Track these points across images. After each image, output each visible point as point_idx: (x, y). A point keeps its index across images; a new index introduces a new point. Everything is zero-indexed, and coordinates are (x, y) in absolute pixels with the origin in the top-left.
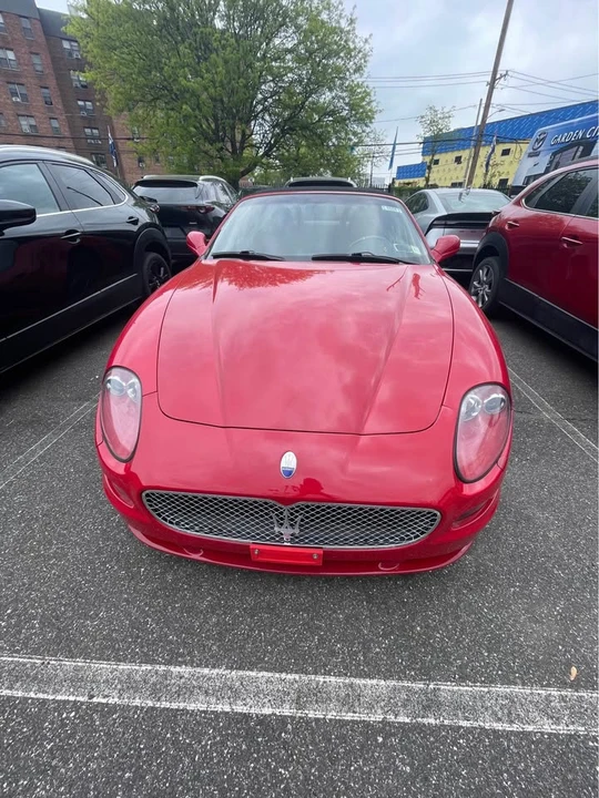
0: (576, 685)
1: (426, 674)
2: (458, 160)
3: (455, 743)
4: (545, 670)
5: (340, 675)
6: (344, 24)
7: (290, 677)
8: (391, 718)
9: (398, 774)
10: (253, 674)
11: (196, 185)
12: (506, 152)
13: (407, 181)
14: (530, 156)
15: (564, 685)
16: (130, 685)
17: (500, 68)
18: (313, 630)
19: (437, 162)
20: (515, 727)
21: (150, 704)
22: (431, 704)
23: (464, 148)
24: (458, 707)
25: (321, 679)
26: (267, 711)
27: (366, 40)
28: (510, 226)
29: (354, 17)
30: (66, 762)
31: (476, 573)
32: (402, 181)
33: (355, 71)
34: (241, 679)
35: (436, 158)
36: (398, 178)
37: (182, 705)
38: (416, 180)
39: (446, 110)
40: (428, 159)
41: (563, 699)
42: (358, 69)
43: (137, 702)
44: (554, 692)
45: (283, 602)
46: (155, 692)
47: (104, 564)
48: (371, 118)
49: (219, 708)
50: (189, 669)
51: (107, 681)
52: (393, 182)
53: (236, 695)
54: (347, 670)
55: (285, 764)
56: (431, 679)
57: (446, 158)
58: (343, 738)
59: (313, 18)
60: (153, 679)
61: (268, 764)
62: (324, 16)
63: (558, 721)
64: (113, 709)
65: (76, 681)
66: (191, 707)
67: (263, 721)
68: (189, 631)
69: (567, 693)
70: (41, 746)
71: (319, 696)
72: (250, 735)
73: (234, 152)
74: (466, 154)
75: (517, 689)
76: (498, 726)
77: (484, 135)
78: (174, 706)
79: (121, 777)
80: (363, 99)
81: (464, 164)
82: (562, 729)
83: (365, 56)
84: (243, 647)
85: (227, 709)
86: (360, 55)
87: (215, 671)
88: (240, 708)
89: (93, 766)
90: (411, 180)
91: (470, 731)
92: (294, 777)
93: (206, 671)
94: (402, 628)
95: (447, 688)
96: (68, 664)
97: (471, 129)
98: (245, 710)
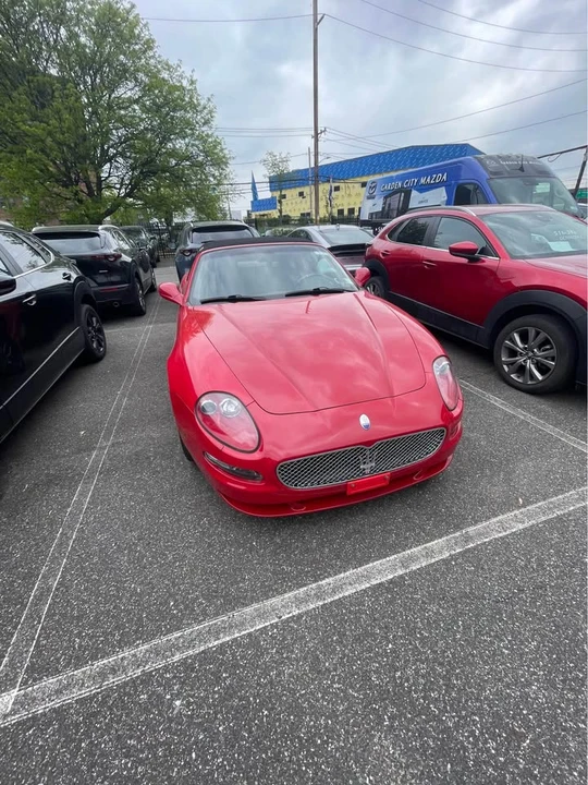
0: (524, 506)
1: (458, 528)
2: (301, 194)
3: (486, 549)
4: (508, 505)
5: (417, 546)
6: (185, 83)
7: (392, 558)
8: (453, 552)
9: (470, 572)
10: (371, 565)
11: (98, 235)
12: (337, 189)
13: (262, 213)
14: (369, 198)
15: (519, 507)
16: (299, 601)
17: (319, 126)
18: (390, 532)
19: (284, 197)
20: (508, 532)
21: (321, 603)
22: (468, 539)
23: (304, 185)
24: (480, 535)
25: (409, 552)
26: (391, 577)
27: (209, 100)
28: (383, 254)
29: (194, 79)
30: (292, 652)
31: (457, 474)
32: (258, 213)
33: (204, 124)
34: (365, 570)
35: (283, 193)
36: (253, 211)
37: (341, 596)
38: (270, 212)
39: (283, 156)
40: (277, 194)
41: (521, 513)
42: (206, 122)
43: (312, 606)
44: (516, 512)
45: (363, 526)
46: (318, 597)
47: (220, 551)
48: (226, 164)
49: (363, 587)
50: (331, 579)
51: (283, 606)
52: (249, 214)
53: (368, 578)
54: (418, 542)
55: (416, 592)
56: (462, 529)
57: (292, 194)
58: (436, 570)
59: (153, 75)
60: (313, 593)
61: (407, 597)
62: (165, 75)
63: (524, 523)
64: (300, 616)
65: (262, 615)
66: (347, 594)
67: (391, 582)
68: (315, 561)
69: (523, 510)
70: (268, 653)
71: (412, 559)
72: (388, 590)
73: (90, 193)
74: (306, 190)
75: (500, 517)
76: (500, 535)
77: (318, 175)
78: (336, 598)
79: (332, 641)
80: (215, 147)
81: (308, 198)
82: (526, 525)
83: (211, 112)
84: (355, 556)
85: (368, 585)
86: (206, 111)
87: (348, 573)
88: (374, 582)
89: (311, 645)
90: (266, 212)
91: (490, 542)
92: (423, 596)
93: (342, 575)
94: (435, 513)
95: (471, 530)
96: (248, 610)
97: (306, 170)
98: (378, 582)
